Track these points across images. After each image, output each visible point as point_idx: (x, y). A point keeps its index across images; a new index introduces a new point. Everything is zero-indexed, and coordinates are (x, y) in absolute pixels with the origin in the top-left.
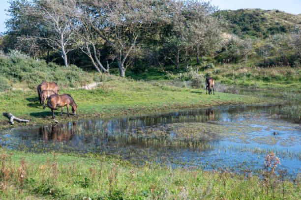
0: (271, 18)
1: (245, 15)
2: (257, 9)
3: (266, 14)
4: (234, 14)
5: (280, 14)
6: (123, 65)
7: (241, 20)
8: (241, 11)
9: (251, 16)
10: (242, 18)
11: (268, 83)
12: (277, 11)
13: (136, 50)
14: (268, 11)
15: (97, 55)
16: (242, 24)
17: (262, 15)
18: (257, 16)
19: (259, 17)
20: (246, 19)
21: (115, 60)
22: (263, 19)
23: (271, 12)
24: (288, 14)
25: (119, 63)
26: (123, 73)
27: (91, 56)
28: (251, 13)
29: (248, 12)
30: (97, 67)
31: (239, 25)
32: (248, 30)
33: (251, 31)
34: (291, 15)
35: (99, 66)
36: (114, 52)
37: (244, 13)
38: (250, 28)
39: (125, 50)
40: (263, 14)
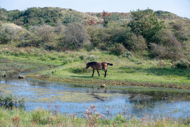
0: (66, 14)
1: (48, 11)
2: (57, 8)
3: (62, 11)
4: (41, 10)
5: (72, 11)
7: (45, 15)
8: (46, 8)
9: (52, 12)
10: (46, 13)
12: (70, 10)
14: (64, 9)
16: (46, 18)
17: (60, 12)
18: (56, 12)
19: (58, 13)
20: (49, 14)
22: (60, 15)
23: (67, 10)
24: (77, 12)
28: (52, 10)
29: (51, 10)
31: (44, 18)
32: (50, 22)
33: (51, 23)
34: (79, 13)
37: (48, 10)
38: (51, 20)
40: (60, 11)
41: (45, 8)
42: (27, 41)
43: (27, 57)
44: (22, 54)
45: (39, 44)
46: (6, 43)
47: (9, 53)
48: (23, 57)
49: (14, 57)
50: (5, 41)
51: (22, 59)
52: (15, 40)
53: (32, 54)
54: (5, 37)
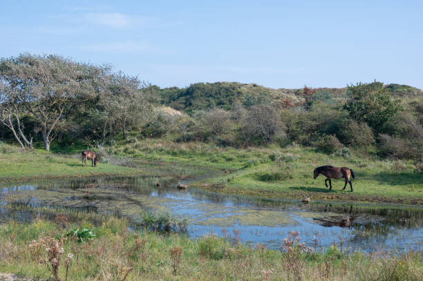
0: (248, 93)
1: (221, 88)
2: (234, 83)
3: (242, 88)
4: (210, 87)
5: (257, 88)
6: (47, 138)
7: (216, 94)
8: (218, 84)
9: (227, 90)
10: (218, 91)
11: (175, 158)
12: (255, 86)
14: (246, 84)
15: (21, 127)
16: (218, 98)
18: (233, 89)
19: (235, 91)
20: (222, 92)
21: (40, 133)
22: (239, 93)
23: (249, 86)
24: (265, 89)
25: (44, 136)
26: (48, 146)
27: (13, 129)
28: (227, 86)
29: (224, 86)
30: (19, 140)
31: (215, 99)
32: (223, 104)
33: (226, 106)
34: (268, 89)
35: (22, 139)
36: (38, 124)
37: (221, 86)
38: (225, 102)
39: (49, 123)
40: (239, 88)
41: (216, 83)
42: (189, 133)
43: (191, 157)
44: (182, 153)
45: (208, 138)
46: (160, 137)
47: (163, 151)
48: (183, 157)
49: (171, 157)
50: (157, 134)
51: (183, 159)
52: (172, 132)
53: (197, 152)
54: (157, 128)
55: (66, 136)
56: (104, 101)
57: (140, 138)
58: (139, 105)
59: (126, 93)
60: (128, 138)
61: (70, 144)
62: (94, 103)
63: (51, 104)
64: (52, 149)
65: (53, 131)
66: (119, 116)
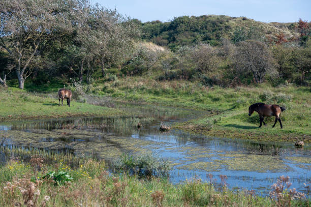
0: (237, 27)
1: (208, 22)
2: (222, 16)
3: (231, 22)
4: (196, 21)
5: (247, 21)
6: (22, 76)
7: (202, 28)
8: (204, 17)
9: (214, 24)
10: (204, 26)
12: (244, 19)
13: (36, 60)
14: (234, 18)
16: (204, 33)
17: (226, 23)
18: (221, 23)
19: (223, 25)
20: (208, 27)
21: (14, 70)
22: (227, 27)
23: (238, 19)
24: (256, 22)
25: (18, 73)
26: (22, 84)
28: (214, 20)
29: (212, 19)
31: (201, 33)
32: (210, 39)
33: (212, 41)
34: (259, 23)
36: (12, 61)
37: (208, 20)
38: (211, 37)
39: (24, 59)
40: (227, 21)
41: (202, 17)
42: (173, 71)
43: (174, 97)
44: (165, 92)
45: (193, 76)
46: (141, 75)
47: (144, 91)
48: (166, 97)
49: (153, 97)
50: (138, 72)
51: (166, 99)
52: (154, 70)
53: (182, 91)
54: (138, 65)
55: (42, 73)
56: (82, 36)
57: (120, 76)
58: (118, 41)
59: (105, 27)
60: (107, 77)
61: (45, 82)
62: (71, 38)
63: (25, 40)
64: (26, 87)
65: (28, 68)
66: (97, 52)
